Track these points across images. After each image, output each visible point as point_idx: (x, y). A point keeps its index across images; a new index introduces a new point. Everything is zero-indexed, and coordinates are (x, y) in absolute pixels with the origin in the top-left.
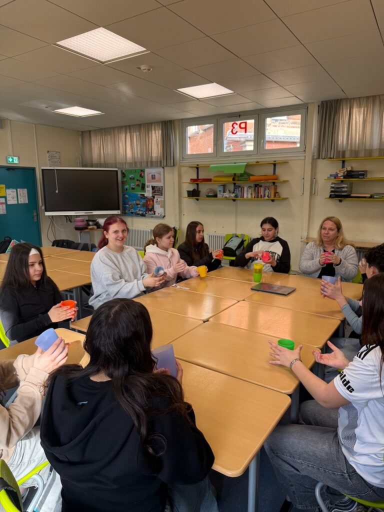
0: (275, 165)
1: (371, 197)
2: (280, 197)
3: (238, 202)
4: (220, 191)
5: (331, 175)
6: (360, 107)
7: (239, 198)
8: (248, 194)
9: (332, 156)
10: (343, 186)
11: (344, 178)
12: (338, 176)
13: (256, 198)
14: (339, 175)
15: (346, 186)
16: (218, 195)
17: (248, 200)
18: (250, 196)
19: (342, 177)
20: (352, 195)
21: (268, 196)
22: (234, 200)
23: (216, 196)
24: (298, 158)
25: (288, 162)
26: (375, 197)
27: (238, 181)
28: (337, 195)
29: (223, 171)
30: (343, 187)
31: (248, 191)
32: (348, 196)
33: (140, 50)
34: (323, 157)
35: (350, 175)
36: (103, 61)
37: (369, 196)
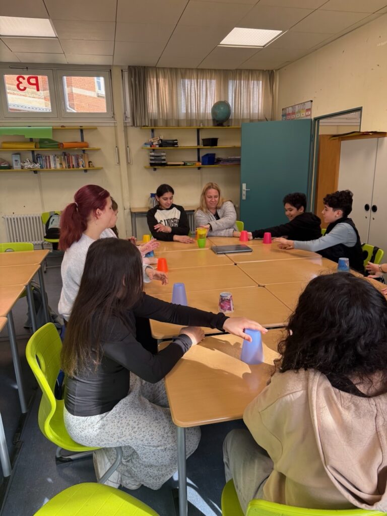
0: (82, 131)
1: (185, 165)
2: (94, 167)
3: (41, 174)
4: (16, 161)
5: (146, 144)
7: (45, 169)
8: (55, 164)
9: (147, 125)
11: (160, 146)
13: (67, 169)
14: (154, 144)
15: (164, 154)
17: (56, 171)
18: (58, 166)
19: (158, 146)
20: (169, 163)
22: (35, 172)
23: (10, 167)
24: (108, 125)
25: (96, 129)
26: (188, 164)
27: (40, 148)
28: (156, 164)
30: (162, 156)
31: (55, 160)
32: (165, 165)
34: (138, 125)
35: (164, 144)
37: (183, 163)
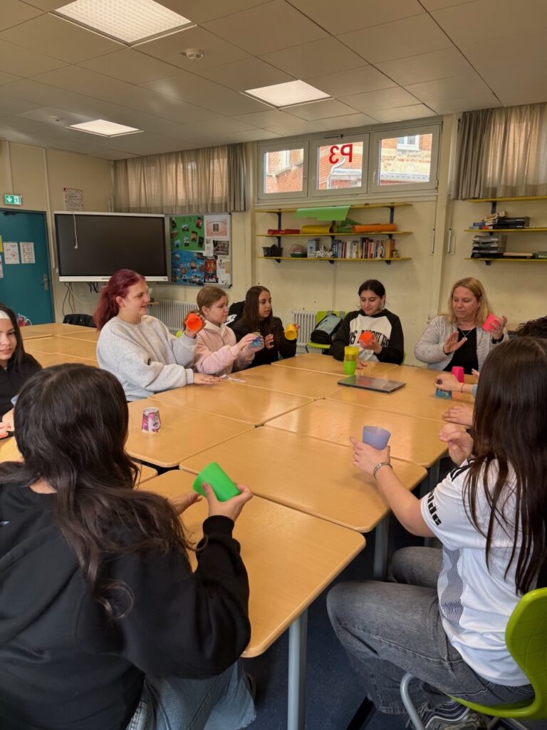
0: (392, 209)
1: (533, 257)
2: (398, 257)
3: (338, 264)
4: (311, 248)
5: (474, 224)
6: (520, 121)
7: (339, 258)
8: (352, 252)
9: (476, 196)
10: (492, 239)
11: (494, 228)
12: (484, 225)
13: (364, 259)
14: (487, 224)
15: (497, 240)
16: (308, 254)
17: (352, 261)
18: (354, 256)
19: (491, 228)
20: (505, 254)
21: (381, 256)
22: (332, 262)
23: (304, 255)
24: (427, 199)
25: (411, 205)
26: (540, 256)
27: (338, 232)
28: (483, 254)
29: (316, 218)
30: (492, 242)
31: (351, 248)
32: (500, 256)
33: (183, 23)
34: (464, 197)
35: (503, 223)
36: (129, 41)
37: (531, 255)
